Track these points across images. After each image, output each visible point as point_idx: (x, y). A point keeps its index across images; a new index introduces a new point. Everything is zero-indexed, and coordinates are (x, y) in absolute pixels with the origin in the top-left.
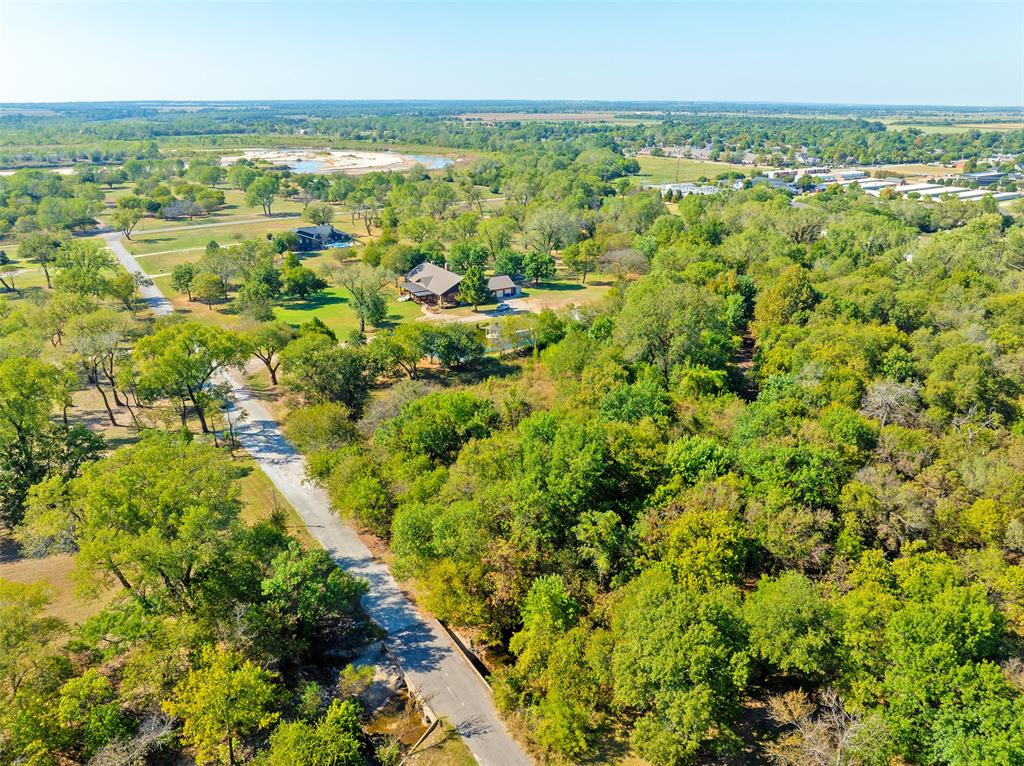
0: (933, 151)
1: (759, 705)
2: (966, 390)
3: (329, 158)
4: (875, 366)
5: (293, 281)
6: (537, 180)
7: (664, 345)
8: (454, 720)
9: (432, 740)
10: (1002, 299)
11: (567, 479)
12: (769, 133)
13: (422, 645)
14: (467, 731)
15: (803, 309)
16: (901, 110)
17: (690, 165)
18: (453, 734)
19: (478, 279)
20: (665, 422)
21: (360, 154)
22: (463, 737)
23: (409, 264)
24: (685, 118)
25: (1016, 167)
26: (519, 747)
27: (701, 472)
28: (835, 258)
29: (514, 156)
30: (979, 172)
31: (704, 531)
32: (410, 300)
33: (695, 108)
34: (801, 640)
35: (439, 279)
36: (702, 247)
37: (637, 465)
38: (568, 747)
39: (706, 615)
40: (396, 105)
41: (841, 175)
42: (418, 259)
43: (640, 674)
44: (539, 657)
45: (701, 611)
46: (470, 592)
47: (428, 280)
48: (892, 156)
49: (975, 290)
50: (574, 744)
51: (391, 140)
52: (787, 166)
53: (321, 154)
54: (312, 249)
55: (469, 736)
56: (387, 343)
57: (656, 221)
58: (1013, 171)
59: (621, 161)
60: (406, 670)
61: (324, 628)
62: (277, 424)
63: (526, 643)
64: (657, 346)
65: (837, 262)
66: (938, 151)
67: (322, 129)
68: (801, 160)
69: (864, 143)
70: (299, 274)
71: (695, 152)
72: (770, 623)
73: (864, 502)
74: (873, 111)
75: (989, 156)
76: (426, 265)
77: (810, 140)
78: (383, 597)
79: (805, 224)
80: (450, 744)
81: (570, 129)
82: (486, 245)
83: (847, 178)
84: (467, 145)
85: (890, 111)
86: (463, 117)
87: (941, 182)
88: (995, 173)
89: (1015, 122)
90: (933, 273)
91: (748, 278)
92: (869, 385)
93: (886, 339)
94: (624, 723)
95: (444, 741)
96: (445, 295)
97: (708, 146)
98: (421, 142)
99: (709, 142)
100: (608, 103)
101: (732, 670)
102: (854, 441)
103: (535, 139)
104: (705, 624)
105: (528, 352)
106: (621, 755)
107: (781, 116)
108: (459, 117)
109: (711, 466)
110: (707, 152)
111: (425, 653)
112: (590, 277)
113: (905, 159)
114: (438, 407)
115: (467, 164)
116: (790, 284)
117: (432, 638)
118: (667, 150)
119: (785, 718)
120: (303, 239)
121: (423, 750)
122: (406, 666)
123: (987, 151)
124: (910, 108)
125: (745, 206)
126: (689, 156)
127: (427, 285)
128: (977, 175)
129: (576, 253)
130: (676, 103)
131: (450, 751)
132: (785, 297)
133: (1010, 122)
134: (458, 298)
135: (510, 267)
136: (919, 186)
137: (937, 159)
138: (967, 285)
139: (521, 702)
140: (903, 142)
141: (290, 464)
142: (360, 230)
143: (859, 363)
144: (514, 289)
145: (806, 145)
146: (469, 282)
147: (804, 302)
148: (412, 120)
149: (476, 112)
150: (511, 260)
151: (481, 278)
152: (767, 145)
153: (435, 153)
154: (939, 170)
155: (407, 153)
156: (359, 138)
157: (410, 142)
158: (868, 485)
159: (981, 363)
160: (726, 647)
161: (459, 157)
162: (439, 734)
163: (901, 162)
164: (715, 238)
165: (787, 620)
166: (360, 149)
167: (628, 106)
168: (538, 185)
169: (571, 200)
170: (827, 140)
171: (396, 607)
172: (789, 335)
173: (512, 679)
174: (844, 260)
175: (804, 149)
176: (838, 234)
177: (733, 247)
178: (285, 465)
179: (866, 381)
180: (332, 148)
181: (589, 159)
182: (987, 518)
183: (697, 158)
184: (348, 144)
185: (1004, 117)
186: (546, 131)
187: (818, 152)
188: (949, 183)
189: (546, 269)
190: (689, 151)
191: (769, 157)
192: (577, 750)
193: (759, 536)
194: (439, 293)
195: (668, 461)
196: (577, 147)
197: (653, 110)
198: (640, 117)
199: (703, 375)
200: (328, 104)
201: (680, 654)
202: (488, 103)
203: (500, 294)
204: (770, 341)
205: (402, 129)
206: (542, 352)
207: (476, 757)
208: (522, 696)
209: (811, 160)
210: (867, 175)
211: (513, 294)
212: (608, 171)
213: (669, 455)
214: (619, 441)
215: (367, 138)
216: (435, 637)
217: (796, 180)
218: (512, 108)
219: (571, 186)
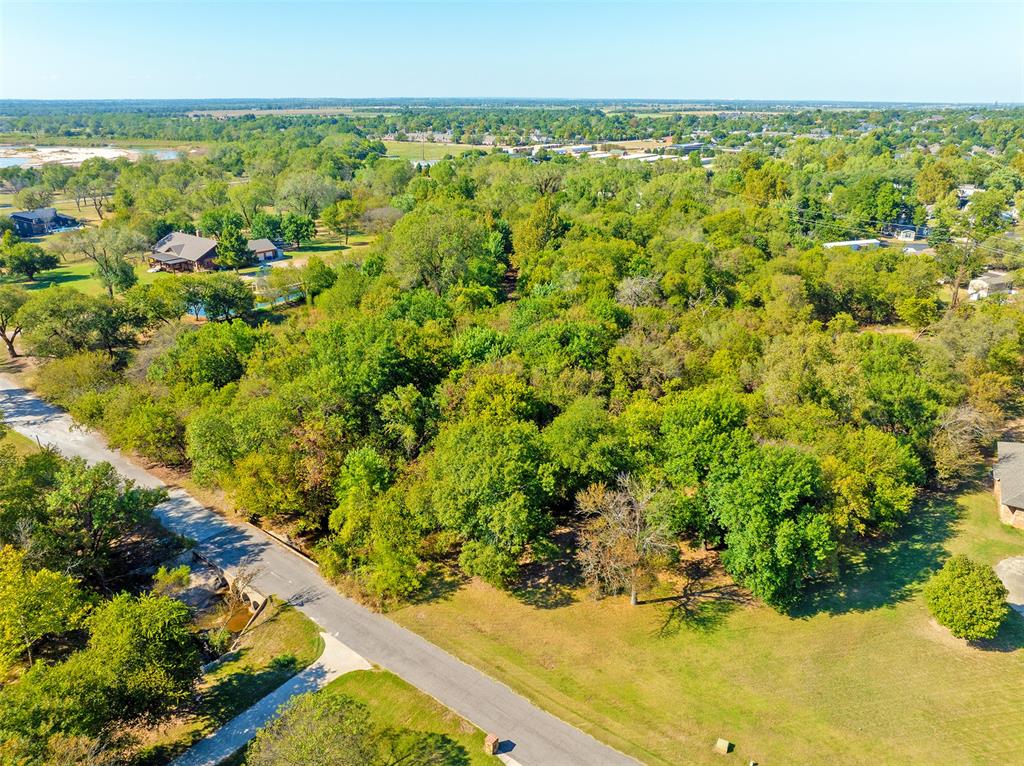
0: (646, 130)
1: (567, 530)
2: (695, 280)
3: (34, 154)
4: (621, 272)
5: (17, 258)
6: (283, 158)
7: (436, 271)
8: (283, 596)
9: (264, 616)
10: (715, 218)
11: (364, 367)
12: (504, 119)
13: (238, 545)
14: (299, 601)
15: (555, 237)
16: (617, 102)
17: (434, 148)
18: (285, 607)
19: (237, 240)
20: (448, 323)
21: (74, 150)
22: (296, 607)
23: (155, 235)
24: (424, 111)
25: (713, 140)
26: (354, 603)
27: (487, 356)
28: (576, 202)
29: (253, 143)
30: (684, 143)
31: (498, 388)
32: (161, 270)
33: (433, 103)
34: (594, 446)
35: (192, 247)
36: (458, 200)
37: (428, 354)
38: (401, 587)
39: (511, 437)
40: (109, 104)
41: (570, 149)
42: (165, 231)
43: (459, 497)
44: (360, 524)
45: (506, 436)
46: (282, 482)
47: (179, 248)
48: (614, 134)
49: (693, 213)
50: (407, 585)
51: (109, 136)
52: (524, 144)
53: (24, 150)
54: (32, 234)
55: (302, 605)
56: (145, 297)
57: (410, 183)
58: (710, 142)
59: (367, 143)
60: (225, 567)
61: (125, 552)
62: (27, 391)
63: (346, 514)
64: (430, 274)
65: (579, 204)
66: (650, 130)
67: (20, 125)
68: (535, 139)
69: (588, 124)
70: (23, 250)
71: (437, 136)
72: (567, 436)
73: (627, 358)
74: (593, 102)
75: (691, 133)
76: (175, 234)
77: (542, 124)
78: (187, 515)
79: (546, 177)
80: (284, 615)
81: (309, 121)
82: (239, 211)
83: (577, 151)
84: (199, 137)
85: (607, 103)
86: (191, 114)
87: (656, 152)
88: (696, 144)
89: (707, 110)
90: (658, 204)
91: (503, 221)
92: (619, 285)
93: (628, 250)
94: (451, 566)
95: (278, 614)
96: (201, 261)
97: (449, 131)
98: (145, 136)
99: (450, 128)
100: (344, 100)
101: (540, 479)
102: (613, 320)
103: (274, 128)
104: (512, 446)
105: (302, 301)
106: (452, 590)
107: (513, 108)
108: (187, 114)
109: (495, 349)
110: (449, 136)
111: (243, 551)
112: (352, 239)
113: (624, 136)
114: (216, 336)
115: (202, 154)
116: (540, 216)
117: (248, 538)
118: (410, 135)
119: (591, 508)
120: (19, 223)
121: (256, 627)
122: (224, 565)
123: (689, 129)
124: (623, 101)
125: (491, 167)
126: (432, 141)
127: (179, 254)
128: (684, 146)
129: (335, 214)
130: (413, 99)
131: (285, 620)
132: (538, 227)
133: (703, 110)
134: (216, 261)
135: (268, 230)
136: (640, 155)
137: (650, 136)
138: (686, 211)
139: (349, 566)
140: (620, 123)
141: (50, 423)
142: (90, 214)
143: (608, 269)
144: (275, 252)
145: (538, 128)
146: (227, 243)
147: (555, 231)
148: (131, 116)
149: (204, 109)
150: (268, 224)
151: (239, 238)
152: (503, 129)
153: (163, 146)
154: (652, 144)
155: (131, 147)
156: (69, 134)
157: (134, 136)
158: (628, 347)
159: (705, 256)
160: (532, 461)
161: (193, 148)
162: (270, 610)
163: (622, 140)
164: (469, 192)
165: (580, 430)
166: (72, 145)
167: (365, 102)
168: (286, 162)
169: (322, 169)
170: (556, 123)
171: (203, 521)
172: (545, 258)
173: (336, 546)
174: (584, 202)
175: (538, 132)
176: (576, 183)
177: (485, 198)
178: (45, 425)
179: (616, 283)
180: (38, 145)
181: (334, 142)
182: (724, 364)
183: (440, 142)
184: (56, 140)
185: (698, 107)
186: (284, 122)
187: (550, 132)
188: (663, 152)
189: (307, 230)
190: (431, 135)
191: (506, 138)
192: (410, 589)
193: (545, 395)
194: (194, 258)
195: (456, 351)
196: (320, 133)
197: (391, 105)
198: (380, 110)
199: (476, 291)
200: (22, 103)
201: (494, 470)
202: (215, 101)
203: (261, 257)
204: (529, 267)
205: (121, 125)
206: (316, 298)
207: (312, 619)
208: (349, 560)
209: (544, 139)
210: (594, 149)
211: (275, 257)
212: (354, 152)
213: (456, 346)
214: (407, 338)
215: (79, 134)
216: (251, 536)
217: (533, 154)
218: (243, 105)
219: (321, 159)
